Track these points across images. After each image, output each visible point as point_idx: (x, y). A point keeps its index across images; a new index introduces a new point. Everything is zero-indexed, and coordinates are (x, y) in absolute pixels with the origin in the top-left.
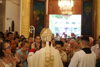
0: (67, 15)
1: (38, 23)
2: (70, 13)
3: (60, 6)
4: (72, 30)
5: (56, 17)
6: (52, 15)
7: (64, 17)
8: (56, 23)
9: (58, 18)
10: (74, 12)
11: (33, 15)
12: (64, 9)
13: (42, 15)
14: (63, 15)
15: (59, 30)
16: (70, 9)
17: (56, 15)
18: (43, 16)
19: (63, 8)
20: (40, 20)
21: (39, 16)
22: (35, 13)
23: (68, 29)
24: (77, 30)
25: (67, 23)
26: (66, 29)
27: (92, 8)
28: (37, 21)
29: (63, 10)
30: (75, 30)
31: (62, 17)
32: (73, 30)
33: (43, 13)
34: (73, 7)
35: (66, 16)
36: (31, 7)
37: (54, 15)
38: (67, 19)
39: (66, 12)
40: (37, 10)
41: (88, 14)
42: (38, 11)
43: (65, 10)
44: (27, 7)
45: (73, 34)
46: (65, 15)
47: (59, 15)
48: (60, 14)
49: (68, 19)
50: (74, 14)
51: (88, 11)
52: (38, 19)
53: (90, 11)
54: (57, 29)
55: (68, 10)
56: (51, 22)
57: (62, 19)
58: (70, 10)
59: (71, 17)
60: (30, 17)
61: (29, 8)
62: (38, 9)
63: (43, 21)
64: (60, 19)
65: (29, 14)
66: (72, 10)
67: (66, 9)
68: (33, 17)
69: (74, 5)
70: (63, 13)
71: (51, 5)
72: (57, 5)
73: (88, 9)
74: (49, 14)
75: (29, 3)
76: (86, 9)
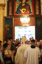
0: (26, 26)
1: (8, 32)
2: (28, 25)
5: (19, 28)
8: (19, 32)
18: (11, 28)
19: (23, 22)
20: (9, 30)
21: (9, 28)
22: (6, 26)
23: (26, 35)
25: (26, 31)
27: (41, 22)
28: (8, 31)
29: (23, 24)
31: (23, 28)
33: (11, 26)
34: (29, 22)
36: (3, 22)
37: (17, 27)
38: (25, 29)
39: (25, 25)
40: (7, 24)
41: (39, 26)
42: (8, 24)
43: (24, 24)
44: (1, 23)
46: (25, 26)
47: (20, 27)
50: (30, 26)
52: (8, 29)
53: (40, 24)
54: (19, 35)
55: (26, 23)
58: (27, 24)
59: (28, 28)
61: (3, 23)
63: (11, 31)
65: (2, 27)
66: (29, 24)
67: (25, 23)
68: (5, 28)
70: (23, 25)
71: (16, 20)
72: (20, 20)
74: (14, 26)
76: (37, 23)
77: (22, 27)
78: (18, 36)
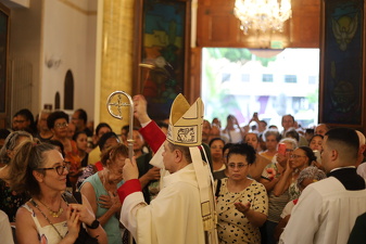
0: (267, 48)
2: (279, 42)
3: (241, 18)
4: (284, 106)
5: (227, 56)
6: (211, 50)
7: (254, 56)
8: (226, 78)
9: (232, 60)
10: (292, 40)
11: (143, 48)
12: (255, 27)
13: (175, 49)
14: (252, 49)
15: (235, 106)
16: (280, 28)
17: (225, 50)
18: (178, 52)
19: (251, 23)
21: (162, 52)
22: (149, 41)
23: (270, 102)
24: (305, 104)
25: (267, 79)
26: (263, 99)
27: (359, 25)
29: (251, 33)
30: (297, 104)
31: (249, 58)
32: (289, 103)
33: (178, 43)
34: (287, 22)
35: (263, 53)
36: (134, 20)
37: (218, 51)
38: (265, 64)
39: (263, 40)
40: (157, 33)
41: (343, 47)
42: (162, 34)
43: (259, 32)
44: (121, 22)
45: (288, 121)
46: (261, 48)
47: (236, 51)
48: (240, 45)
49: (270, 63)
50: (291, 46)
51: (344, 36)
53: (351, 36)
54: (228, 99)
55: (271, 32)
56: (209, 75)
57: (249, 63)
58: (277, 32)
59: (280, 56)
60: (132, 55)
61: (129, 25)
62: (161, 29)
63: (177, 72)
64: (239, 63)
65: (127, 46)
66: (286, 32)
67: (263, 29)
68: (143, 57)
69: (293, 14)
70: (252, 41)
71: (208, 13)
72: (232, 12)
73: (345, 29)
74: (200, 45)
75: (129, 6)
76: (337, 29)
77: (246, 51)
78: (219, 105)
